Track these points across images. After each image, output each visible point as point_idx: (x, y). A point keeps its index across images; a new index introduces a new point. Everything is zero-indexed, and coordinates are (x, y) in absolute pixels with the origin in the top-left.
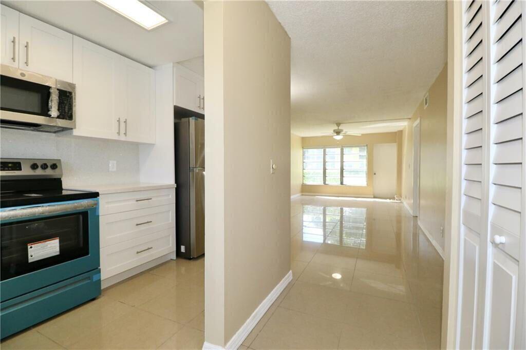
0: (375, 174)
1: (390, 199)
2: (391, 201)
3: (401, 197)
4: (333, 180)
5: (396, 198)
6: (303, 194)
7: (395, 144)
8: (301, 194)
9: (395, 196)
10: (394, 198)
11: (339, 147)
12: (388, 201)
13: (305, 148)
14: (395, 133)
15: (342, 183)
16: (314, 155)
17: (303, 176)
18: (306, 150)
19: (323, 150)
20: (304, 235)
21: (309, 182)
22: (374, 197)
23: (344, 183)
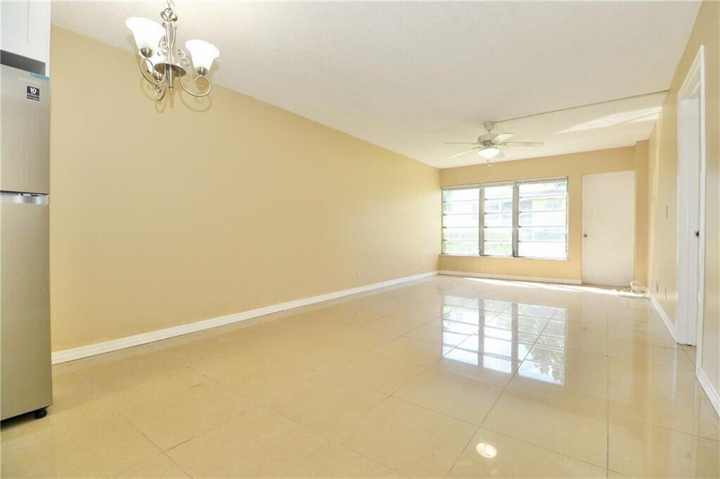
0: (586, 236)
1: (619, 288)
2: (622, 293)
3: (646, 285)
4: (498, 248)
5: (634, 287)
6: (443, 272)
7: (633, 172)
8: (435, 273)
9: (631, 284)
10: (628, 288)
11: (510, 184)
12: (614, 292)
13: (444, 190)
14: (632, 148)
15: (515, 254)
16: (463, 201)
17: (443, 240)
18: (447, 192)
19: (478, 190)
20: (446, 350)
21: (452, 251)
22: (584, 284)
23: (519, 255)
